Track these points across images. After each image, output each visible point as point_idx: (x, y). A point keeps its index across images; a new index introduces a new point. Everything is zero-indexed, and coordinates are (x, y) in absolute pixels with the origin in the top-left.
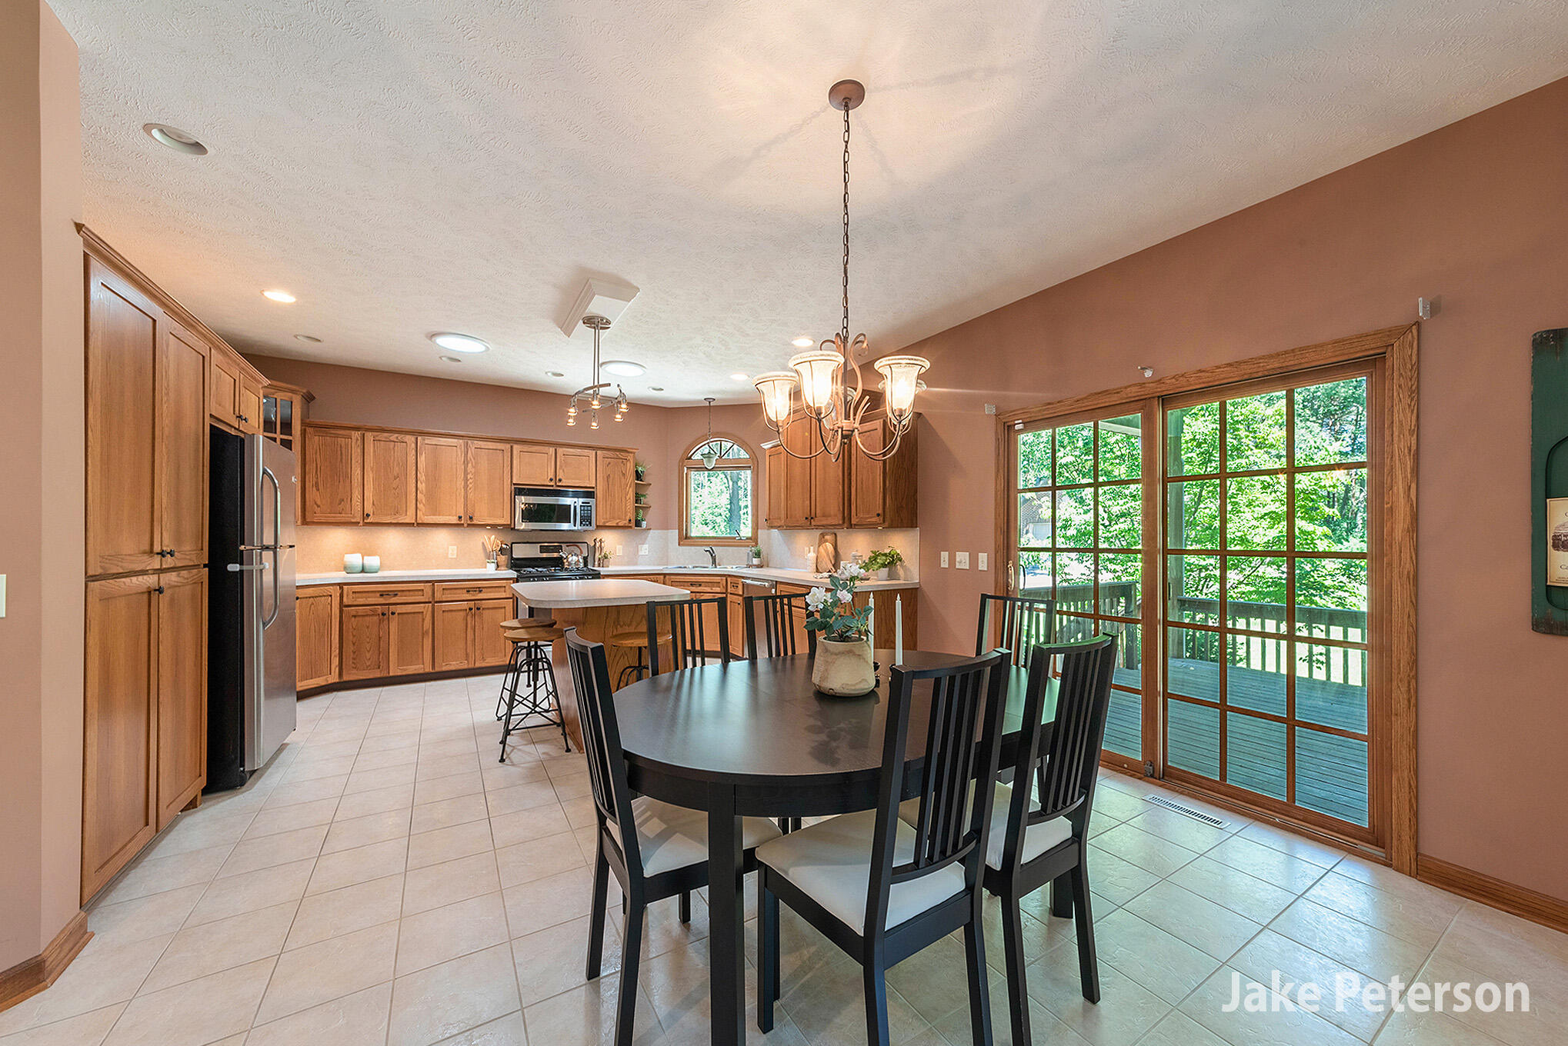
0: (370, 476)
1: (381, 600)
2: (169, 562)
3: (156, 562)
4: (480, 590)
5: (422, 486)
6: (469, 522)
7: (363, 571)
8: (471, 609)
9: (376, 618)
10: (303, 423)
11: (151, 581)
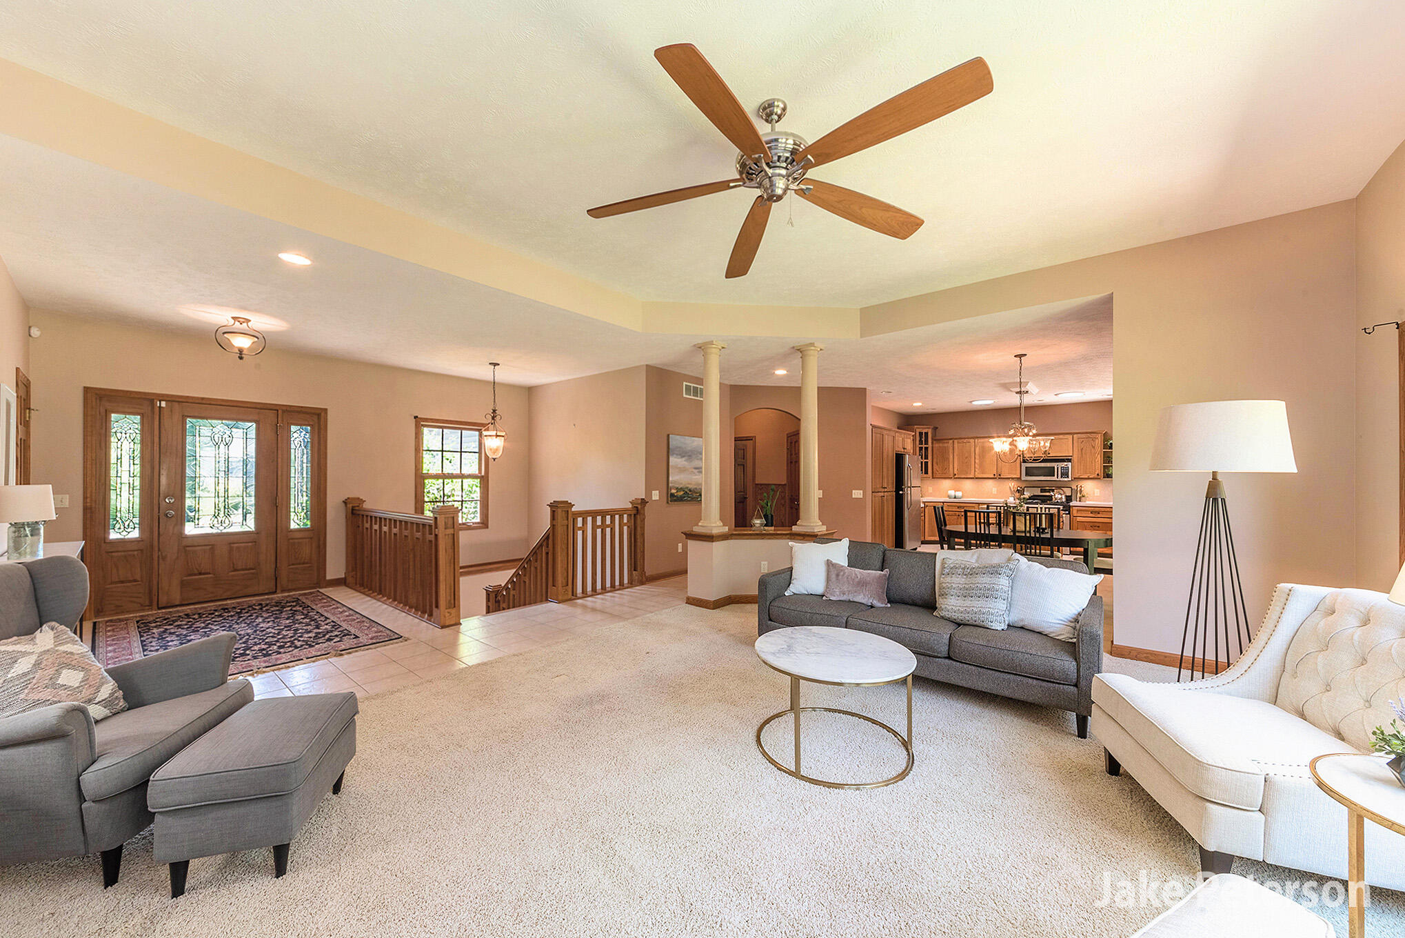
0: (956, 458)
1: (958, 510)
2: (886, 490)
3: (883, 490)
5: (977, 461)
6: (1000, 477)
7: (955, 498)
9: (956, 517)
10: (932, 439)
11: (882, 494)
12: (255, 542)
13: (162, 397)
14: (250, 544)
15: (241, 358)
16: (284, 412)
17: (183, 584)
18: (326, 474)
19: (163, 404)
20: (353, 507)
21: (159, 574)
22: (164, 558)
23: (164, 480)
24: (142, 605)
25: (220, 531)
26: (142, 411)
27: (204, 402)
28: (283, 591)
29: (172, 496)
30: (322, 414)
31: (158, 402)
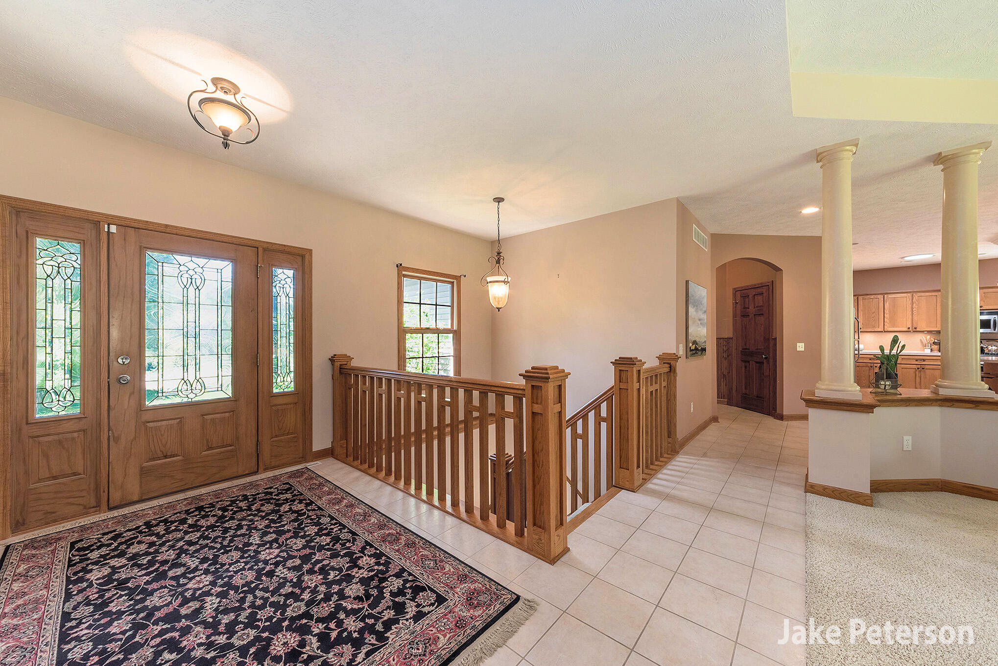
4: (924, 360)
5: (887, 316)
6: (914, 330)
8: (918, 368)
12: (233, 411)
13: (111, 219)
14: (227, 415)
15: (226, 145)
16: (265, 250)
17: (144, 472)
18: (311, 326)
19: (113, 229)
20: (341, 365)
21: (109, 462)
22: (117, 440)
23: (115, 333)
24: (85, 508)
25: (190, 400)
26: (82, 237)
27: (168, 230)
28: (266, 469)
29: (127, 355)
30: (307, 256)
31: (106, 226)
